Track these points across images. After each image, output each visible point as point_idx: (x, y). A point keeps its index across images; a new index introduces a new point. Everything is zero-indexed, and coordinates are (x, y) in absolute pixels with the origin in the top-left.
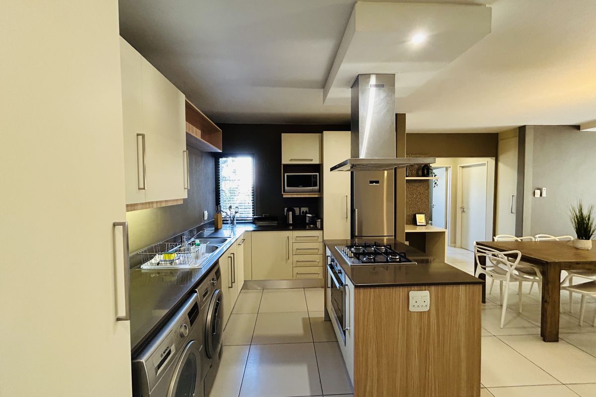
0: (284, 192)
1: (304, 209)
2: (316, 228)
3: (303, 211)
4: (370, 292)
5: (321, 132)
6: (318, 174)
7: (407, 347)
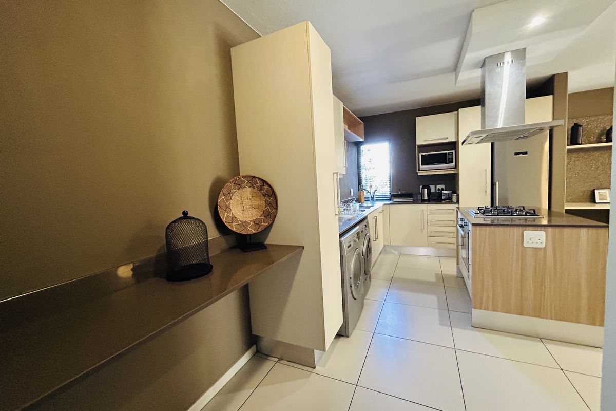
0: (419, 170)
1: (440, 187)
2: (452, 202)
3: (439, 189)
4: (486, 231)
5: (457, 110)
6: (454, 151)
7: (522, 274)
